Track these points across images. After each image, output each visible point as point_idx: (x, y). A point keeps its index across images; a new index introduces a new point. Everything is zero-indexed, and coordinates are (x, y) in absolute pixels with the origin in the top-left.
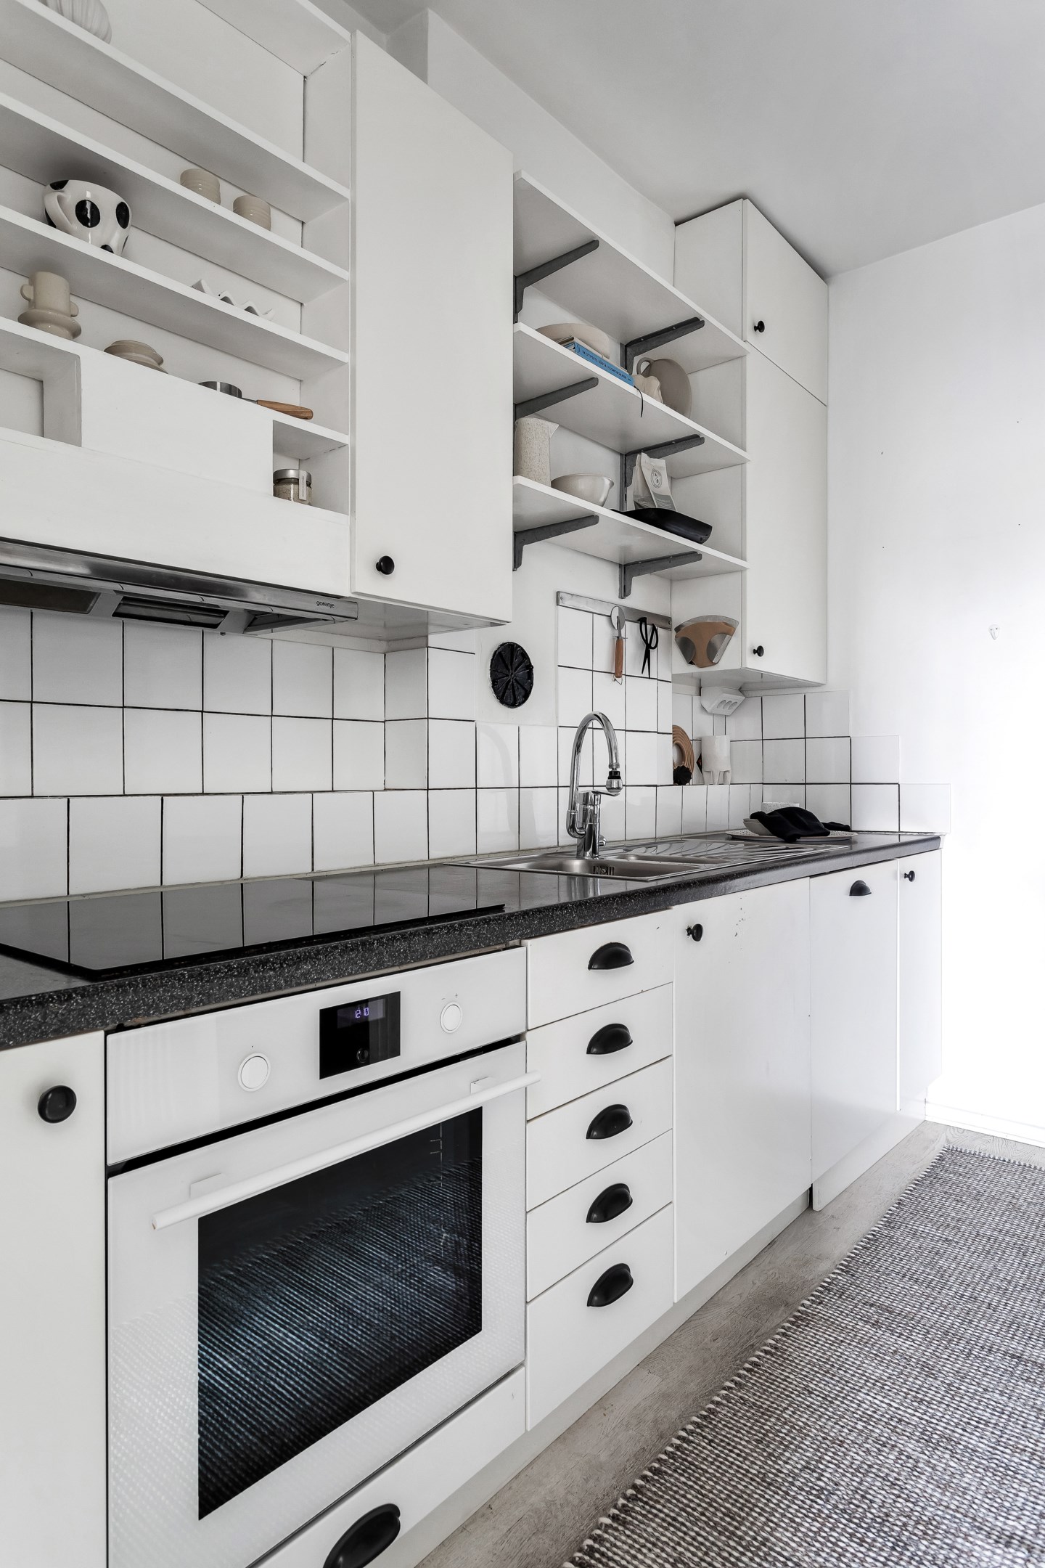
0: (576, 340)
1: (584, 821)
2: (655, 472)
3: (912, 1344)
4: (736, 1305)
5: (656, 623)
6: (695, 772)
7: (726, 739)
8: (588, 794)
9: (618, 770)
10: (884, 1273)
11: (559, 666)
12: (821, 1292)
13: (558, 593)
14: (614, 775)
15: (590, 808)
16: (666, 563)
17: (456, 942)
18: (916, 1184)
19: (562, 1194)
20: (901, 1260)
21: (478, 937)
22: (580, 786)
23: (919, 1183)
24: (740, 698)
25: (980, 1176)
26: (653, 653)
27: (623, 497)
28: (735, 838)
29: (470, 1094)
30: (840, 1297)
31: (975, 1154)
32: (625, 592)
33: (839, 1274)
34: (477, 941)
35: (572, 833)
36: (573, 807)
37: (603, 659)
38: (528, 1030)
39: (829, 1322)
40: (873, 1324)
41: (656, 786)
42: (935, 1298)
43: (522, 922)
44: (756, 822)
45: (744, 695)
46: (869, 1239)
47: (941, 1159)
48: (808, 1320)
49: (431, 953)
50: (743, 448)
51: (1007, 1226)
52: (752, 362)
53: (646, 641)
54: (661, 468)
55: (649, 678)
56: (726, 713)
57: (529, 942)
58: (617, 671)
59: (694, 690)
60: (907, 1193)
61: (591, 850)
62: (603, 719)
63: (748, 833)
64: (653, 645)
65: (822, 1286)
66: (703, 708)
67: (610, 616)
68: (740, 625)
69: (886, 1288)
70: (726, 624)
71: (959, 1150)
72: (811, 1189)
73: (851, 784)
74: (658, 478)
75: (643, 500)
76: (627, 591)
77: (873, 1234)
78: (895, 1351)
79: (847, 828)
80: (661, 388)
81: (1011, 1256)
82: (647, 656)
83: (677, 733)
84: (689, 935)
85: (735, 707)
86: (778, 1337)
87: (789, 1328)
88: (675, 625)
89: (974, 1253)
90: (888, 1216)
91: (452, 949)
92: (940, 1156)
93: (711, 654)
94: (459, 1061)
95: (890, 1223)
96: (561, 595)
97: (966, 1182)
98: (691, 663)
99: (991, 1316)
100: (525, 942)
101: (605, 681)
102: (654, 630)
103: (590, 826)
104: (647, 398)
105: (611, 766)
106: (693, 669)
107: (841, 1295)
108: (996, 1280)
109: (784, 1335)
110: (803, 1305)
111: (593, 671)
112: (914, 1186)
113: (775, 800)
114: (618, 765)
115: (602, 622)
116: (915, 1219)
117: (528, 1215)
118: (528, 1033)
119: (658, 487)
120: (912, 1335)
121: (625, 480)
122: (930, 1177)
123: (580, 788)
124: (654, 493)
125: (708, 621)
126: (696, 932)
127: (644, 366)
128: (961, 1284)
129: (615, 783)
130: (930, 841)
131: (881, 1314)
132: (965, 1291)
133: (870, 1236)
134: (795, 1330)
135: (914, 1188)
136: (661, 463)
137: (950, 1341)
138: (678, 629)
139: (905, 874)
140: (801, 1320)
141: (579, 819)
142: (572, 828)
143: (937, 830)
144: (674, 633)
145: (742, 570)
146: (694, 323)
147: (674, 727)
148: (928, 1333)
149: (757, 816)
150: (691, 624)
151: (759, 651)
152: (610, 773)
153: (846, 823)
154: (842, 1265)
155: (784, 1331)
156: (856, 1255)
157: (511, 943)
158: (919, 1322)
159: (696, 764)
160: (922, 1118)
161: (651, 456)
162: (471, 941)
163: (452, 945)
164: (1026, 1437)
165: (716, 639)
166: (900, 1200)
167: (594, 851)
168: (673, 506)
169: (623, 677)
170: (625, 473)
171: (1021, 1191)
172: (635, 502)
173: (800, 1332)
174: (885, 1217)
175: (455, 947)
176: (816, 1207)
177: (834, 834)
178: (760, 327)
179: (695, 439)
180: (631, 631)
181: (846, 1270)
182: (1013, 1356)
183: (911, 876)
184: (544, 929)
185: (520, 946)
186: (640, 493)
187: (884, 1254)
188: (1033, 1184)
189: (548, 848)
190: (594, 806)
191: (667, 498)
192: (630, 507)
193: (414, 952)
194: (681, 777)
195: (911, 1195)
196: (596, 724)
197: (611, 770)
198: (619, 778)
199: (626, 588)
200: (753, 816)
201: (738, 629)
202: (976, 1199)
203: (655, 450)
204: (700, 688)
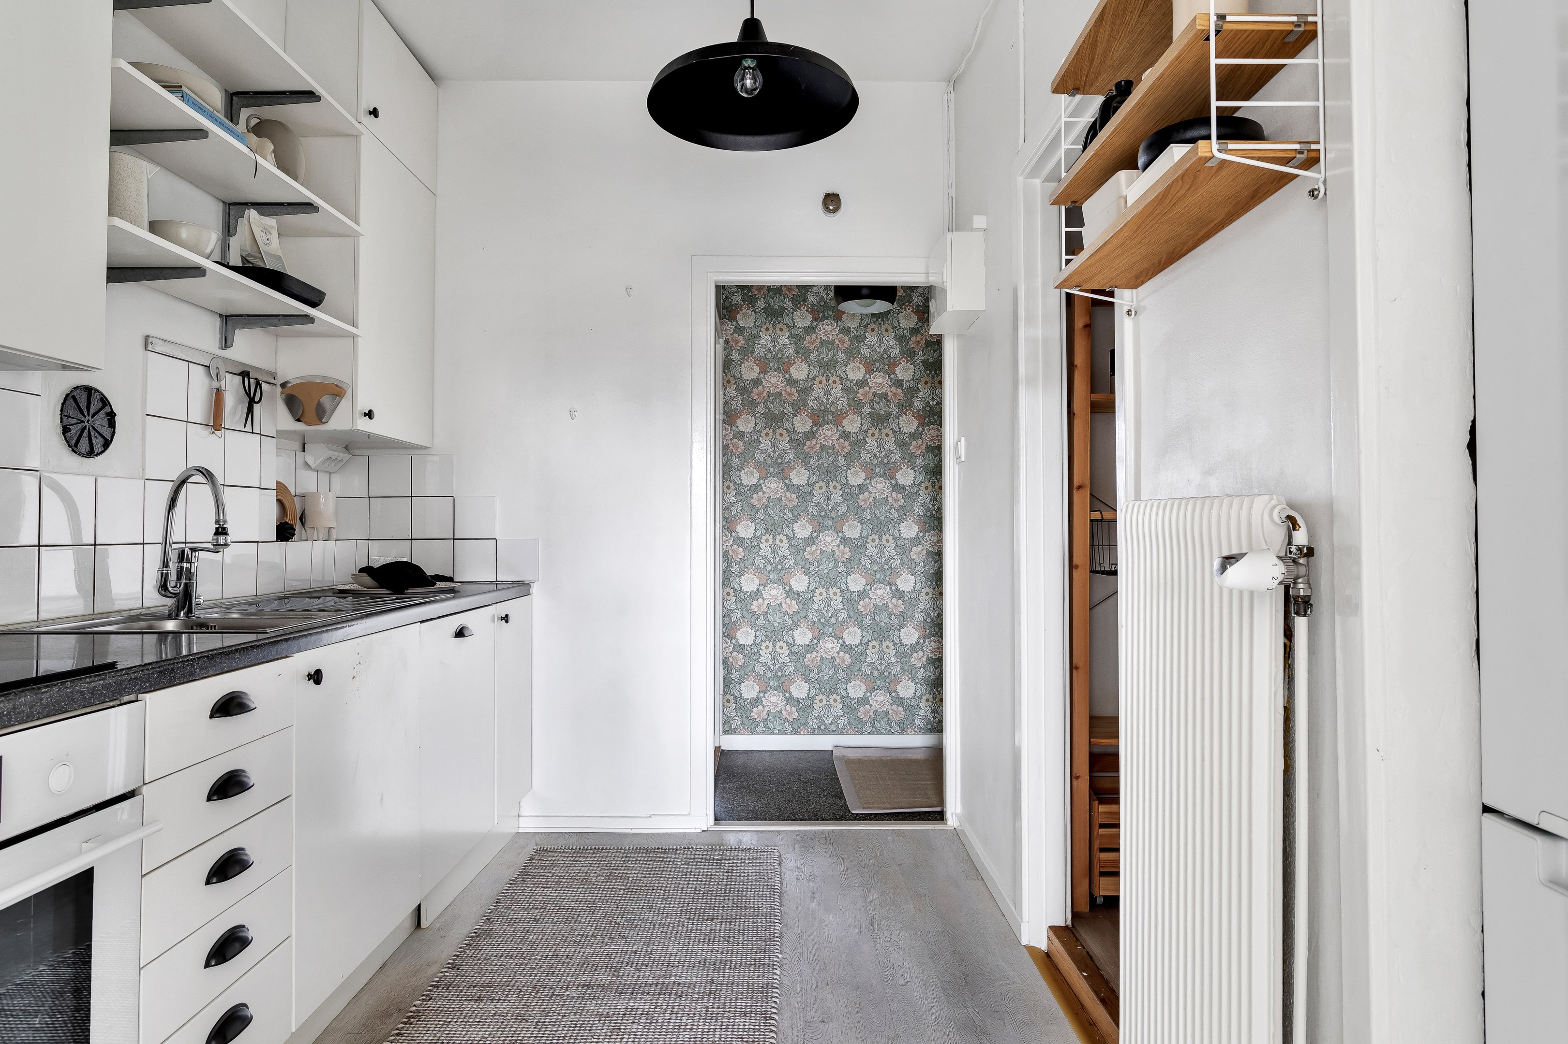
0: (184, 89)
1: (179, 578)
2: (266, 230)
3: (508, 1004)
4: (350, 1028)
5: (260, 377)
6: (298, 527)
7: (331, 496)
8: (183, 551)
9: (225, 526)
10: (484, 959)
11: (147, 415)
12: (430, 991)
13: (147, 337)
14: (221, 531)
15: (185, 565)
16: (276, 321)
17: (68, 701)
18: (510, 884)
19: (180, 944)
20: (499, 945)
21: (92, 693)
22: (173, 543)
23: (513, 882)
24: (345, 456)
25: (561, 865)
26: (257, 408)
27: (225, 247)
28: (342, 591)
29: (80, 853)
30: (448, 989)
31: (558, 849)
32: (226, 343)
33: (446, 972)
34: (90, 698)
35: (163, 593)
36: (165, 564)
37: (199, 410)
38: (145, 784)
39: (438, 1011)
40: (476, 1000)
41: (258, 542)
42: (527, 964)
43: (140, 677)
44: (365, 577)
45: (350, 453)
46: (472, 937)
47: (531, 859)
48: (419, 1016)
49: (38, 713)
50: (357, 222)
51: (581, 897)
52: (367, 144)
53: (248, 395)
54: (272, 227)
55: (252, 433)
56: (329, 469)
57: (148, 696)
58: (216, 422)
59: (297, 445)
60: (503, 893)
61: (186, 609)
62: (207, 474)
63: (356, 587)
64: (257, 399)
65: (432, 986)
66: (307, 465)
67: (209, 367)
68: (350, 389)
69: (487, 970)
70: (337, 386)
71: (545, 849)
72: (419, 906)
73: (454, 539)
74: (269, 237)
75: (251, 255)
76: (229, 342)
77: (475, 932)
78: (494, 1014)
79: (451, 579)
80: (274, 151)
81: (584, 917)
82: (250, 410)
83: (281, 488)
84: (309, 680)
85: (340, 465)
86: (393, 1038)
87: (403, 1027)
88: (280, 381)
89: (556, 923)
90: (488, 914)
91: (63, 707)
92: (530, 857)
93: (321, 415)
94: (69, 822)
95: (489, 920)
96: (151, 340)
97: (551, 872)
98: (298, 420)
99: (569, 963)
100: (140, 696)
101: (201, 435)
102: (258, 384)
103: (186, 584)
104: (260, 160)
105: (217, 522)
106: (300, 426)
107: (448, 987)
108: (572, 937)
109: (398, 1034)
110: (415, 1006)
111: (187, 422)
112: (509, 885)
113: (382, 556)
114: (225, 522)
115: (198, 373)
116: (510, 910)
117: (142, 972)
118: (145, 787)
119: (268, 245)
120: (508, 997)
121: (229, 230)
122: (522, 875)
123: (173, 545)
124: (264, 251)
125: (318, 381)
126: (316, 677)
127: (254, 122)
128: (546, 949)
129: (222, 540)
130: (522, 588)
131: (482, 990)
132: (549, 952)
133: (472, 935)
134: (408, 1028)
135: (509, 887)
136: (271, 222)
137: (537, 992)
138: (283, 385)
139: (502, 617)
140: (413, 1018)
141: (173, 576)
142: (163, 587)
143: (527, 578)
144: (279, 389)
145: (354, 336)
146: (310, 96)
147: (278, 482)
148: (521, 991)
149: (367, 570)
150: (299, 381)
151: (369, 414)
152: (217, 529)
153: (449, 574)
154: (449, 963)
155: (398, 1031)
156: (461, 952)
157: (126, 698)
158: (513, 986)
159: (298, 520)
160: (515, 831)
161: (261, 213)
162: (85, 698)
163: (63, 704)
164: (592, 1036)
165: (326, 401)
166: (498, 899)
167: (190, 610)
168: (284, 266)
169: (223, 429)
170: (229, 223)
171: (592, 868)
172: (242, 257)
173: (413, 1027)
174: (485, 916)
175: (66, 705)
176: (424, 924)
177: (439, 585)
178: (374, 113)
179: (308, 207)
180: (232, 386)
181: (453, 966)
182: (584, 986)
183: (506, 619)
184: (164, 683)
185: (137, 701)
186: (249, 249)
187: (485, 944)
188: (601, 861)
189: (130, 610)
190: (190, 563)
191: (278, 258)
192: (235, 260)
193: (19, 713)
194: (284, 532)
195: (507, 893)
196: (198, 478)
197: (217, 526)
198: (226, 534)
199: (227, 339)
200: (362, 570)
201: (349, 392)
202: (558, 883)
203: (266, 207)
204: (304, 445)
